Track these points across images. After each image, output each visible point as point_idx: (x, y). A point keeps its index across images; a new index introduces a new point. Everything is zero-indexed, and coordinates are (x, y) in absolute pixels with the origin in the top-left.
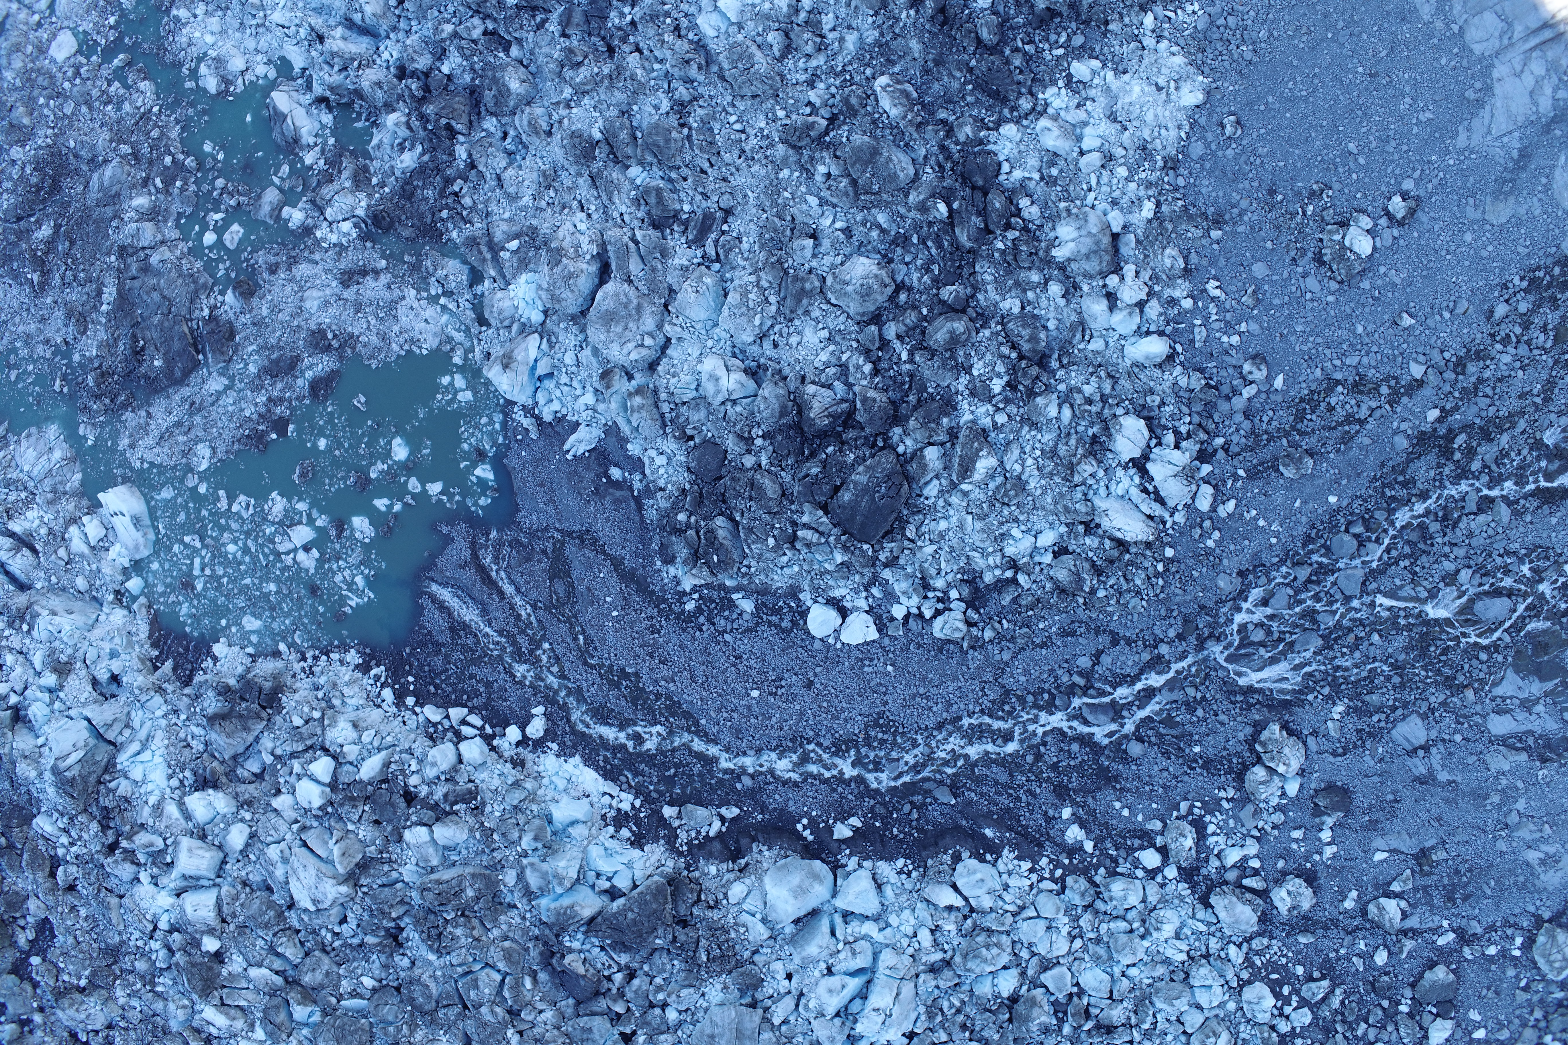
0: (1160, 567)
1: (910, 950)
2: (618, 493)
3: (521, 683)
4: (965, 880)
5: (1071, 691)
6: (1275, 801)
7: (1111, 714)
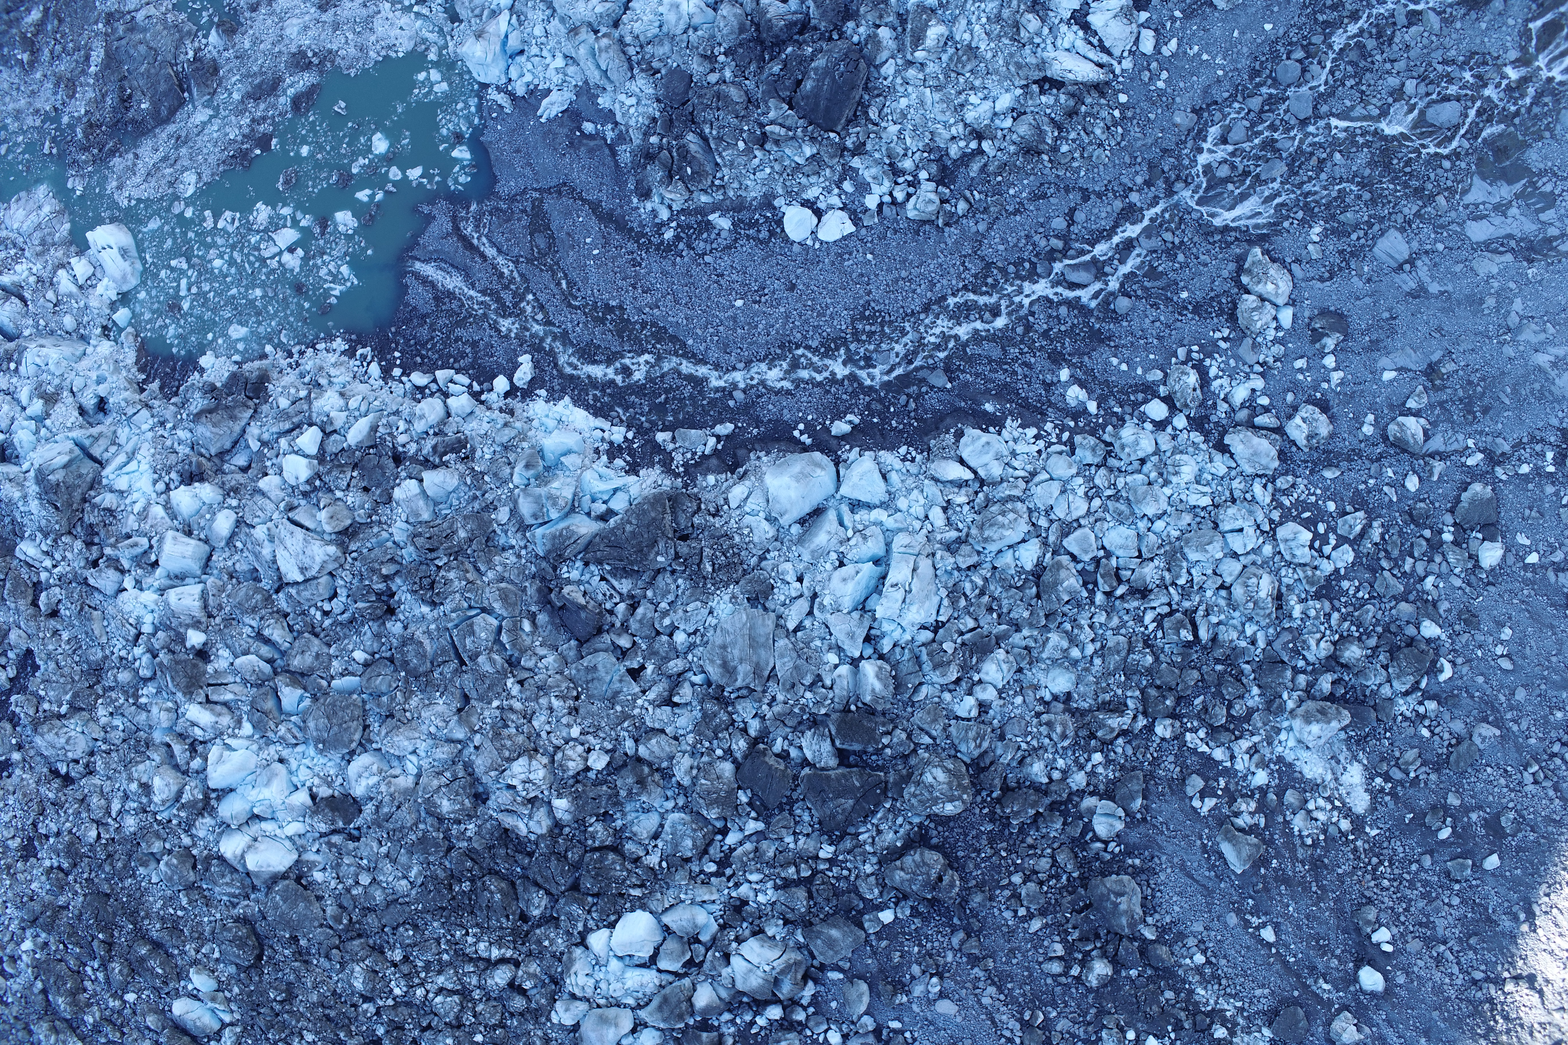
0: (1117, 113)
1: (924, 531)
2: (592, 143)
3: (507, 337)
4: (970, 448)
5: (1052, 256)
6: (1271, 334)
7: (1094, 271)
